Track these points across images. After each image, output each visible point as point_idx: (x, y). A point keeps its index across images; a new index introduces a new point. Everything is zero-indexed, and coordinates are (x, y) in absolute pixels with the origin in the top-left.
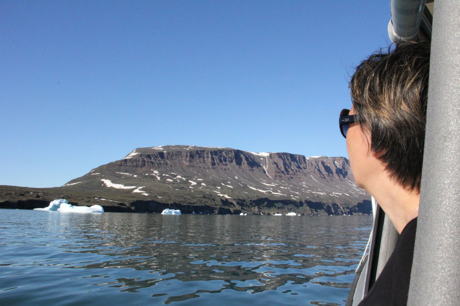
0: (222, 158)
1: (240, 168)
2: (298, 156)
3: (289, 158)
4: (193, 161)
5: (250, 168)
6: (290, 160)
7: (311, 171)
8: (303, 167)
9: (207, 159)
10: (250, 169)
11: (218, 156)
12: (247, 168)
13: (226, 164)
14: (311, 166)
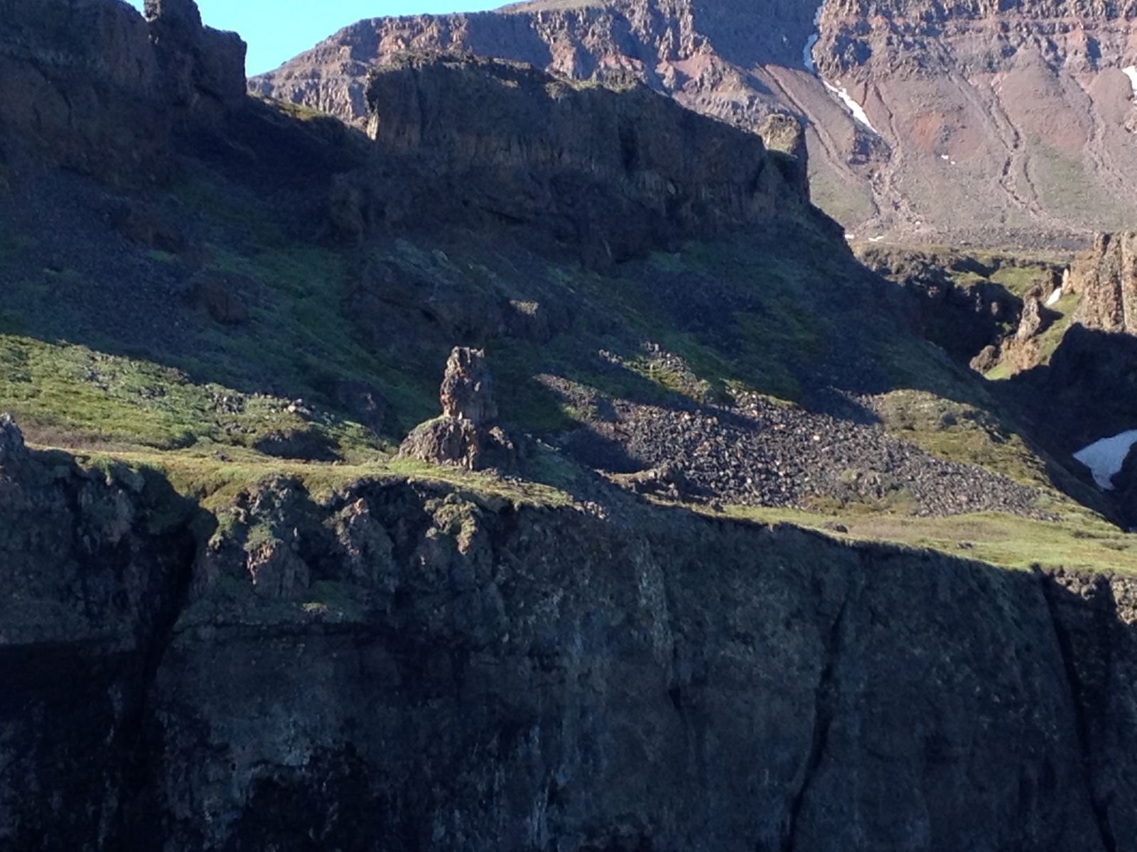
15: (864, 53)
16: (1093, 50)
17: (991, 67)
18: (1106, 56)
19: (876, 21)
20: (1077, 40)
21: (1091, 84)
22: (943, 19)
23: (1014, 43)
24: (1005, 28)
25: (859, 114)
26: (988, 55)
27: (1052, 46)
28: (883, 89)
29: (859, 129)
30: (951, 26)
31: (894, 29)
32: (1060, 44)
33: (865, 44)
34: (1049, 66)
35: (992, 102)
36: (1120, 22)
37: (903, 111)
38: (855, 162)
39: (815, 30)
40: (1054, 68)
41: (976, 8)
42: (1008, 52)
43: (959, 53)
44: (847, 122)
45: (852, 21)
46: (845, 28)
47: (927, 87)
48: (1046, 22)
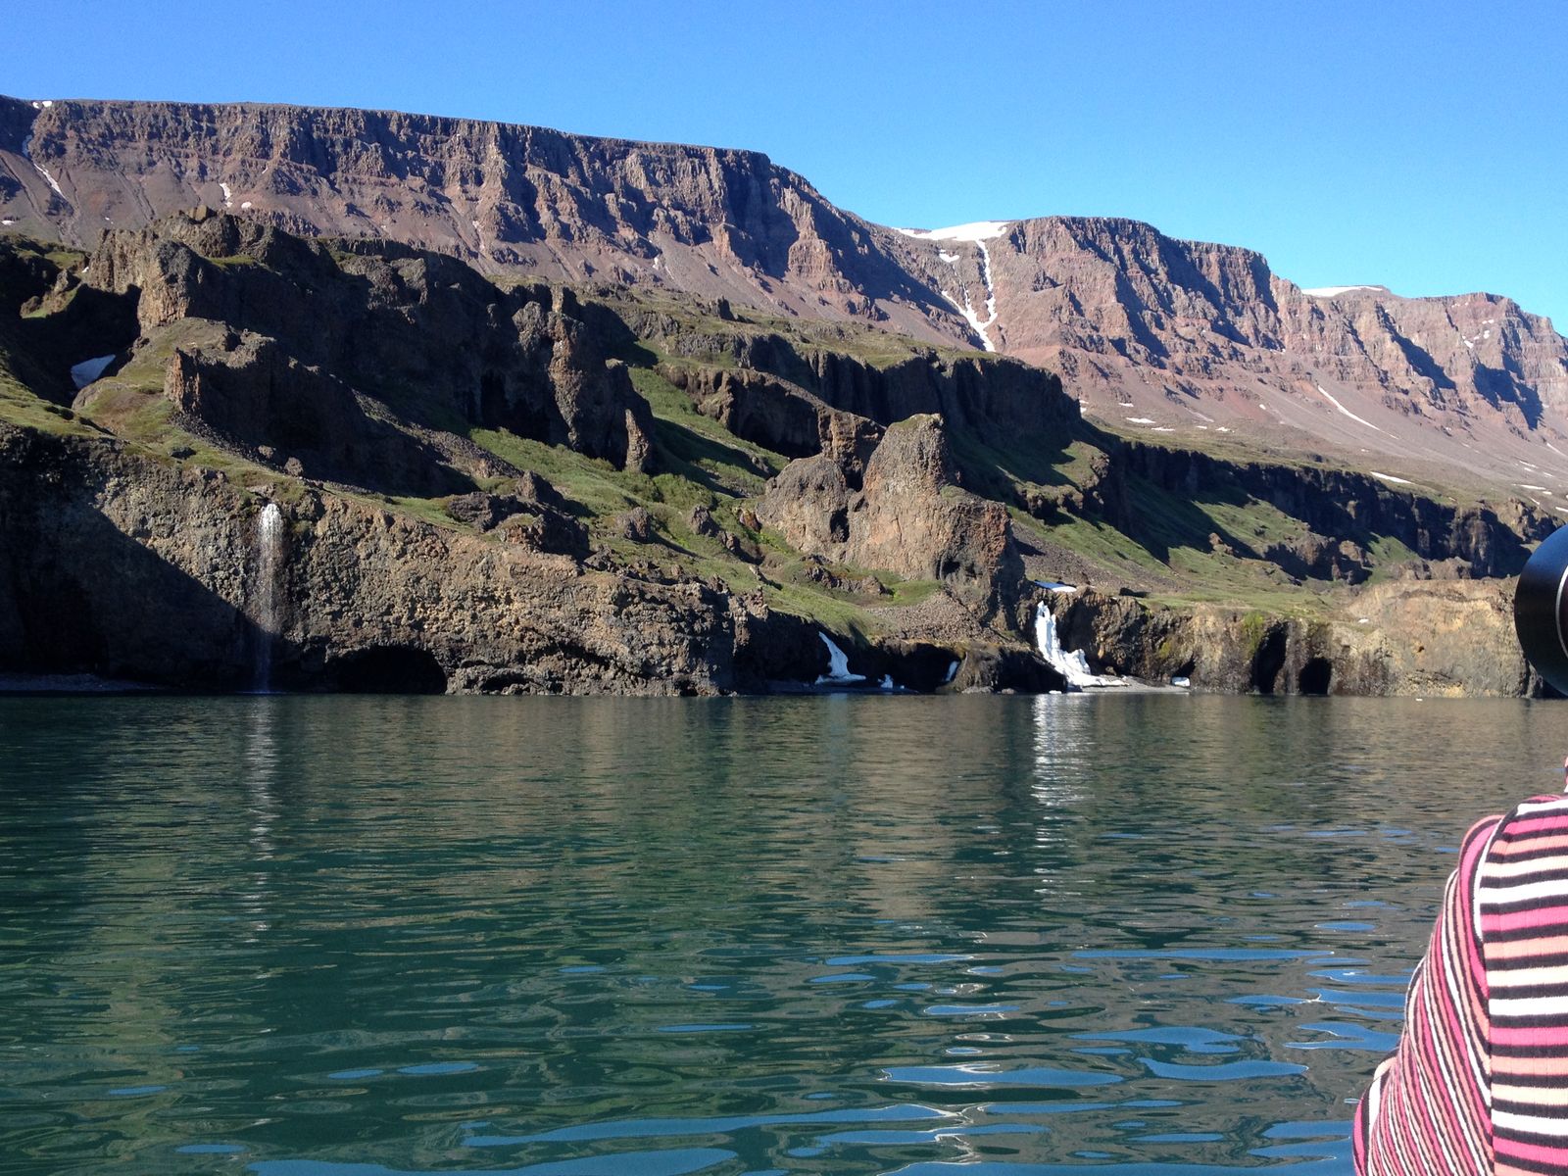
0: (610, 197)
1: (765, 285)
2: (1213, 257)
3: (1154, 260)
4: (315, 192)
5: (858, 299)
6: (1163, 276)
7: (1317, 364)
8: (1257, 331)
9: (471, 187)
10: (852, 308)
11: (573, 179)
12: (832, 296)
13: (643, 243)
14: (1315, 328)
15: (61, 151)
16: (203, 171)
17: (140, 171)
18: (210, 175)
19: (70, 133)
20: (193, 163)
21: (200, 190)
22: (113, 138)
23: (155, 159)
24: (151, 149)
25: (55, 186)
26: (140, 164)
27: (179, 165)
28: (71, 173)
29: (54, 194)
30: (117, 143)
31: (81, 139)
32: (183, 164)
33: (63, 145)
34: (176, 175)
35: (139, 192)
36: (220, 157)
37: (82, 188)
38: (50, 213)
39: (31, 133)
40: (179, 177)
41: (133, 135)
42: (152, 163)
43: (121, 159)
44: (47, 190)
45: (55, 130)
46: (50, 134)
47: (100, 176)
48: (175, 150)
